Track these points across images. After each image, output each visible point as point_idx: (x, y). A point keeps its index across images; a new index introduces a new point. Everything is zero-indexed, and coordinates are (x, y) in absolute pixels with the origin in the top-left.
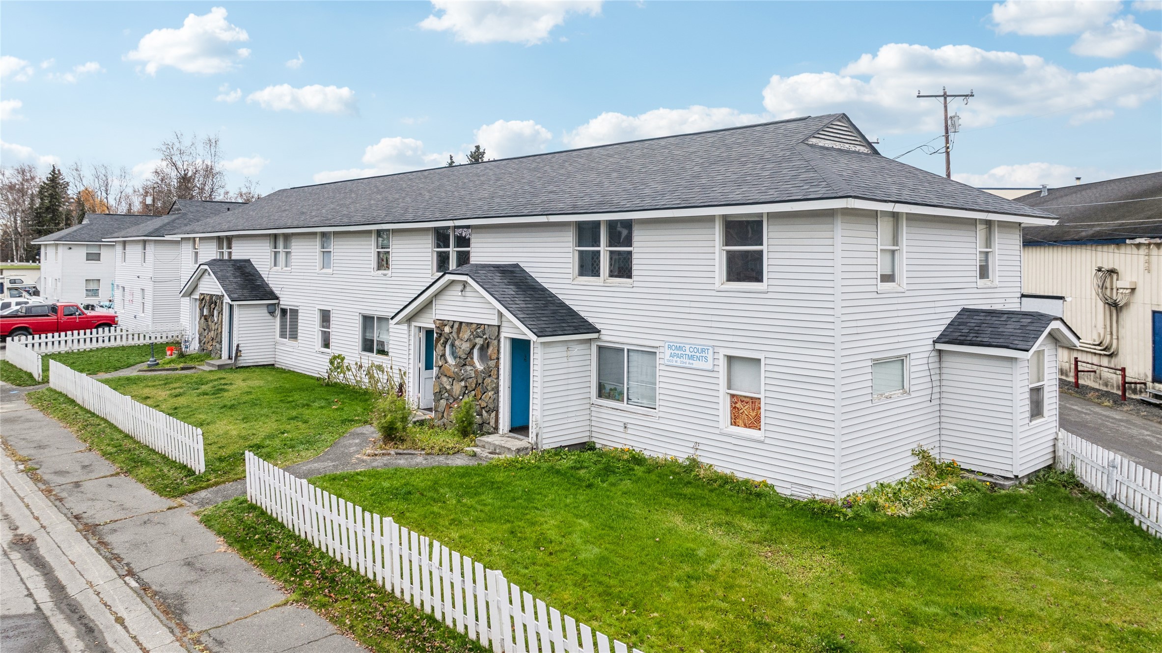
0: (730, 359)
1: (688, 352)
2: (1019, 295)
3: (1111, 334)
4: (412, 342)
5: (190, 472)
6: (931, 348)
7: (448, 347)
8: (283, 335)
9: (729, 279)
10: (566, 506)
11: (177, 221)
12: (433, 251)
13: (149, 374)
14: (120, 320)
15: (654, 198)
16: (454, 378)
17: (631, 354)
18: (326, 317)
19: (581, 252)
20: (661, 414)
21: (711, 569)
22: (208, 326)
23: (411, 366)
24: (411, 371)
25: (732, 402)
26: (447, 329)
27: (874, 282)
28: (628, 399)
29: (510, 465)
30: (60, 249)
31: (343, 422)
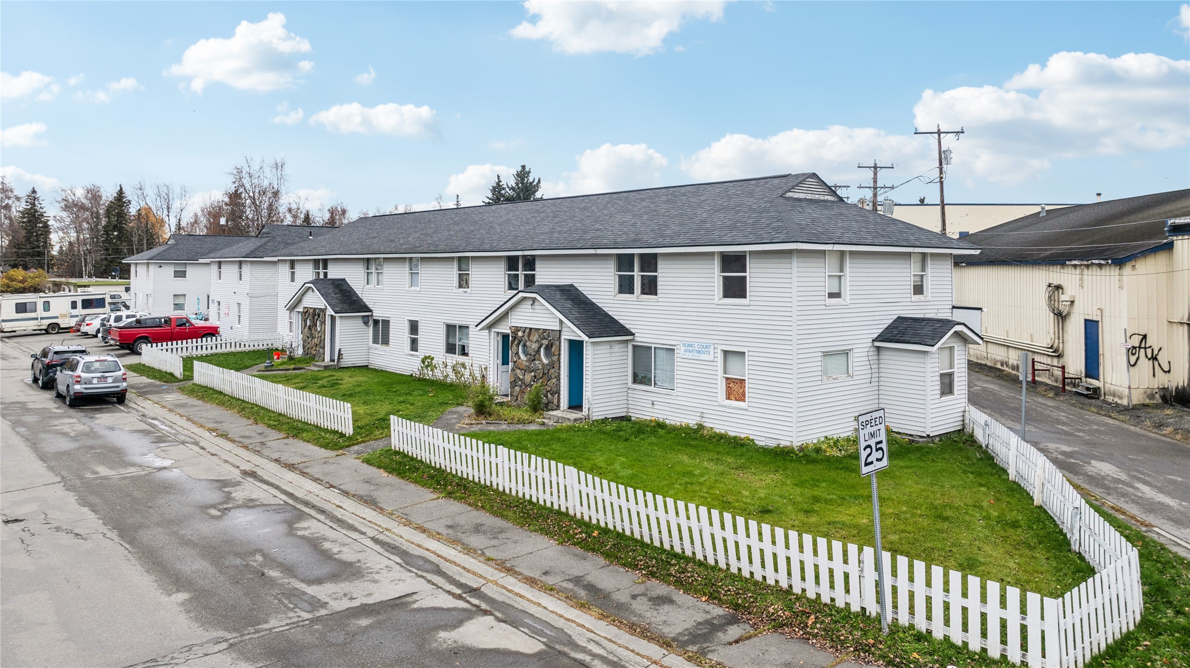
0: (726, 353)
1: (696, 348)
2: (951, 307)
3: (1059, 338)
4: (492, 344)
5: (342, 435)
6: (870, 345)
7: (520, 347)
8: (375, 341)
9: (726, 295)
10: (610, 450)
11: (269, 244)
12: (505, 274)
13: (267, 373)
14: (221, 330)
15: (672, 238)
16: (526, 370)
17: (657, 351)
18: (414, 327)
19: (620, 276)
20: (678, 394)
21: (702, 480)
22: (311, 334)
23: (491, 362)
24: (491, 366)
25: (727, 383)
26: (520, 334)
27: (823, 298)
28: (655, 384)
29: (570, 428)
30: (152, 268)
31: (441, 404)
